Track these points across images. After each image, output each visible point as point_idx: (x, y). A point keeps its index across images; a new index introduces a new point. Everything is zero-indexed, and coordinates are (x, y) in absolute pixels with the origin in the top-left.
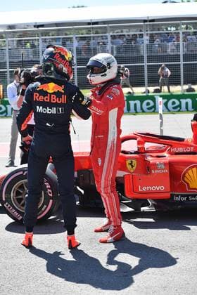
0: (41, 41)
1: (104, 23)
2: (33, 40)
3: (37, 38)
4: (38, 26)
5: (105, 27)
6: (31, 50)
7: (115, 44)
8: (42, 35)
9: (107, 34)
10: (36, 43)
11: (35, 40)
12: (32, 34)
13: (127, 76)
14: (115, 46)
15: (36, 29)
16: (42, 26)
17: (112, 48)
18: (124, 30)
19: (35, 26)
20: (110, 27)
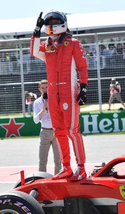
0: (21, 53)
1: (91, 31)
2: (13, 52)
3: (17, 49)
4: (19, 37)
5: (93, 36)
6: (11, 64)
7: (104, 55)
8: (23, 46)
9: (95, 44)
10: (17, 56)
11: (15, 51)
12: (13, 45)
13: (117, 90)
14: (103, 57)
15: (17, 40)
16: (23, 36)
17: (101, 59)
18: (114, 39)
19: (15, 37)
20: (99, 36)
